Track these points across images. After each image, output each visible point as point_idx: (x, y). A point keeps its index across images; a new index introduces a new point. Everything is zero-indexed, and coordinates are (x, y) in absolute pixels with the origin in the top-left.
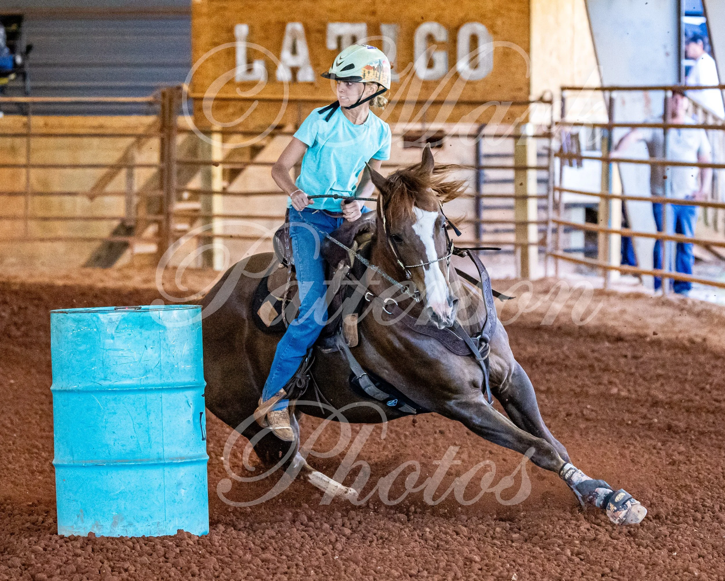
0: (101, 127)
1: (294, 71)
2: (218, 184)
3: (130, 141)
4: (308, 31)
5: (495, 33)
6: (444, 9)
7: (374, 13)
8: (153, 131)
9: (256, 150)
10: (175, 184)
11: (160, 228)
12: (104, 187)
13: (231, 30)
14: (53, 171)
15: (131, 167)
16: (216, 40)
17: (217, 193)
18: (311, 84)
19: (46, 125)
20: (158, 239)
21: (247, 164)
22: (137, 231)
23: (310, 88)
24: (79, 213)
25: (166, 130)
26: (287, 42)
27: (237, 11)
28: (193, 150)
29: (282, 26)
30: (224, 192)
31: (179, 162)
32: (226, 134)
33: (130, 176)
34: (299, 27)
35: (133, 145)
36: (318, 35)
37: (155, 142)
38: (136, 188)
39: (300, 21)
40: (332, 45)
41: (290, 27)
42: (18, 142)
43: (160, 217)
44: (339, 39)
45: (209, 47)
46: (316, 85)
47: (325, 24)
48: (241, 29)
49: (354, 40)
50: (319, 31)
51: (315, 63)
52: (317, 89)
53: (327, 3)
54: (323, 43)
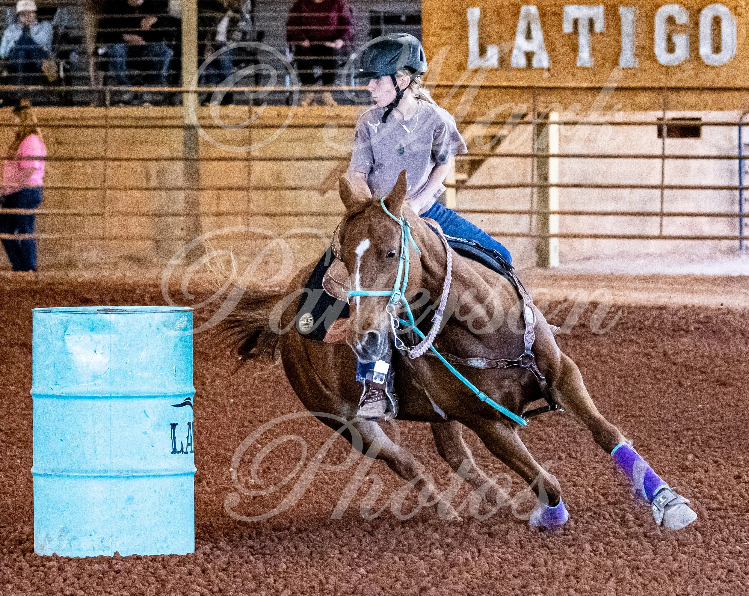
1: (529, 56)
4: (543, 14)
5: (738, 15)
13: (462, 14)
14: (286, 163)
16: (448, 24)
17: (450, 185)
18: (547, 70)
19: (278, 115)
21: (488, 155)
23: (547, 74)
26: (522, 26)
29: (516, 9)
34: (533, 10)
36: (553, 18)
39: (534, 4)
40: (568, 28)
41: (524, 9)
44: (576, 22)
45: (440, 32)
46: (552, 71)
47: (560, 7)
48: (472, 13)
49: (591, 22)
50: (555, 14)
51: (550, 47)
52: (553, 75)
54: (559, 26)
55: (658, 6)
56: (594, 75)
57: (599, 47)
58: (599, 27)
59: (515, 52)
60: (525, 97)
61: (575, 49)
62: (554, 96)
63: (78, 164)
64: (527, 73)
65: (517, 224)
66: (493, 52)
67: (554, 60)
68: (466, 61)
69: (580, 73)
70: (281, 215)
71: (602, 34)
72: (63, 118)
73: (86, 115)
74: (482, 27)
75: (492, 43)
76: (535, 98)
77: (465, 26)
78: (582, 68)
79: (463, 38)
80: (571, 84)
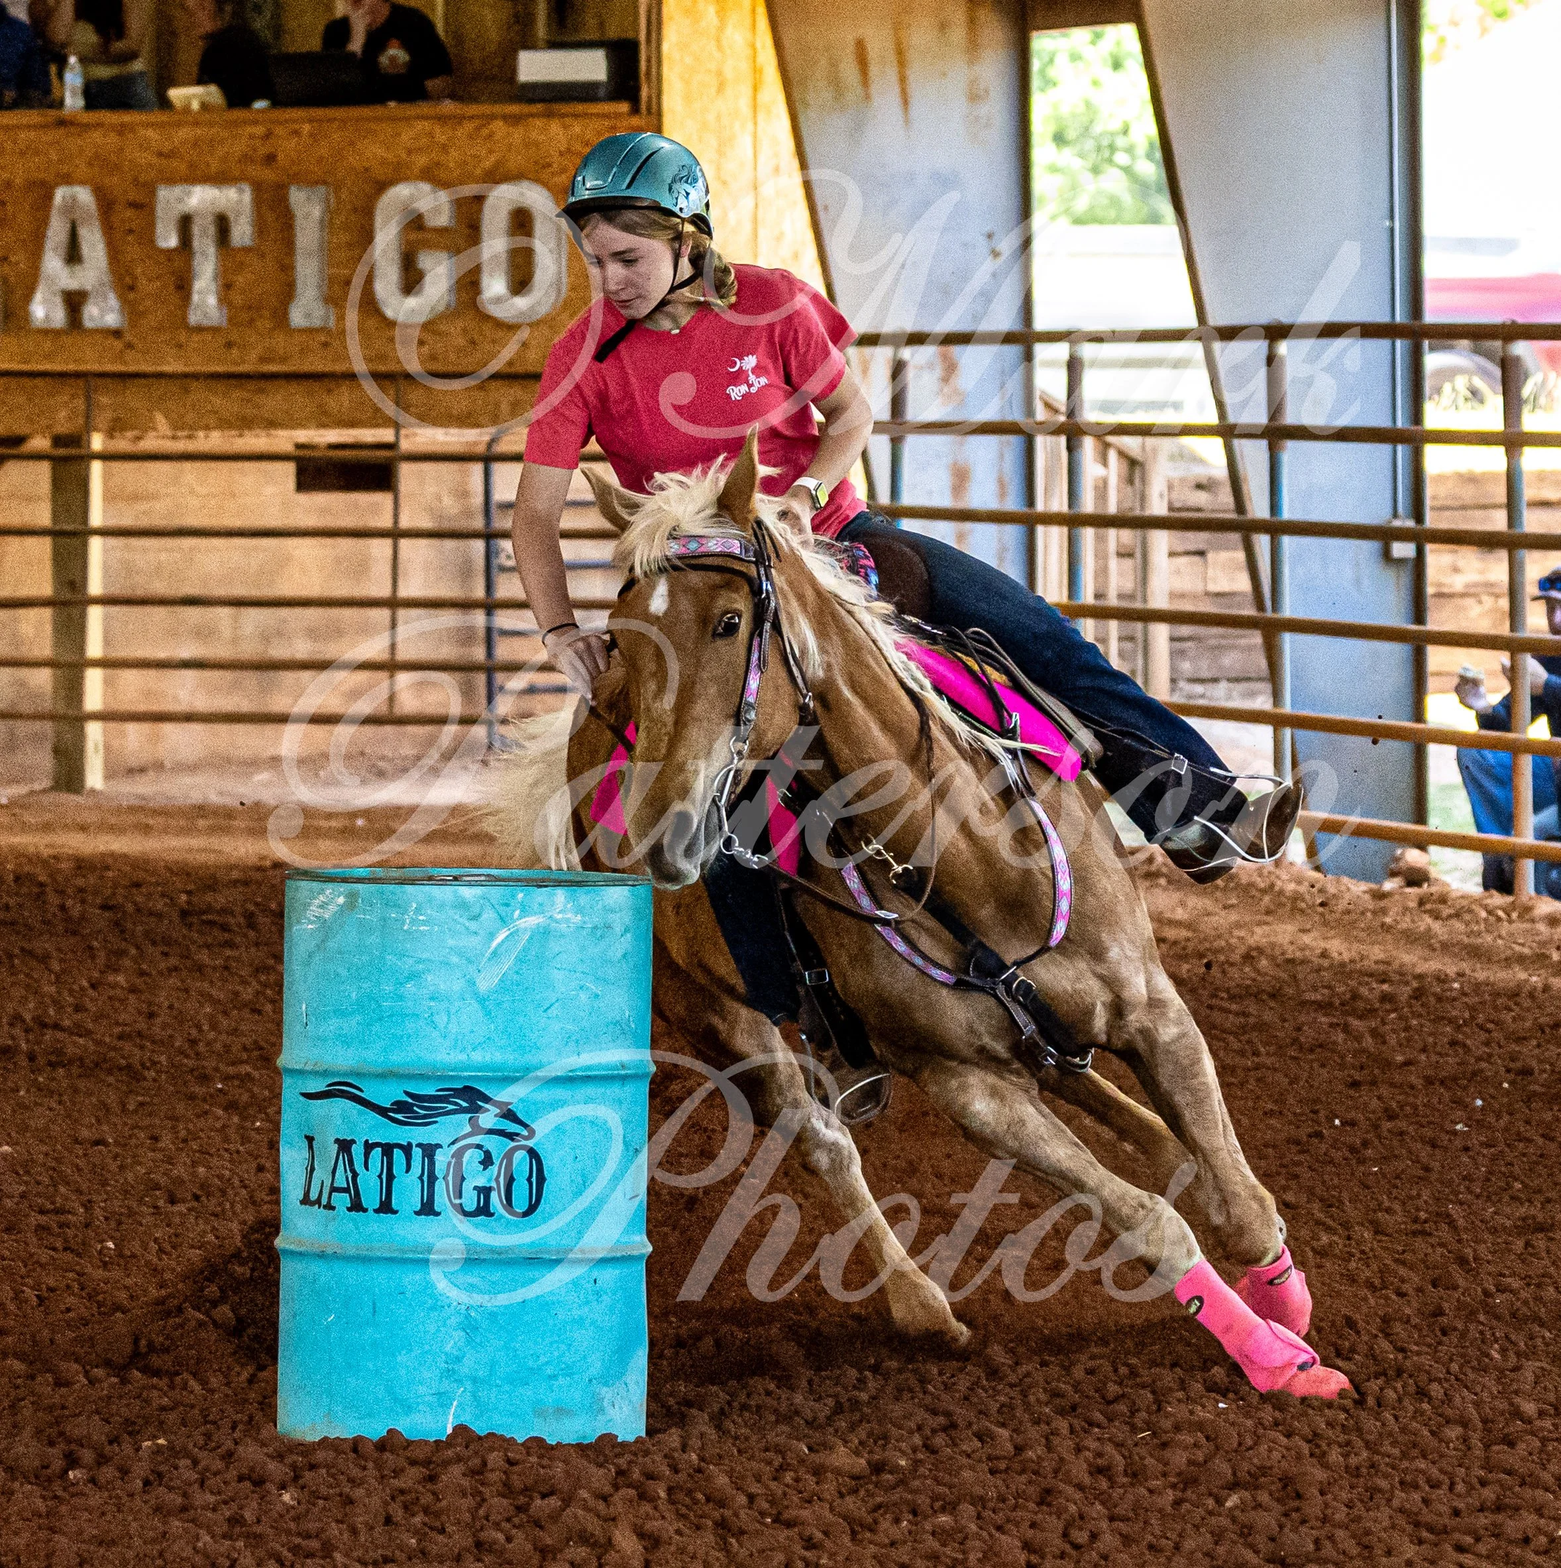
1: (74, 301)
4: (106, 205)
6: (444, 148)
7: (270, 159)
18: (117, 333)
23: (118, 345)
26: (57, 232)
29: (43, 193)
34: (84, 195)
36: (129, 213)
39: (85, 182)
40: (167, 237)
41: (60, 194)
44: (185, 223)
46: (128, 337)
47: (149, 189)
49: (222, 224)
50: (134, 205)
51: (124, 283)
52: (130, 346)
53: (150, 133)
54: (147, 234)
55: (382, 186)
56: (229, 345)
57: (240, 280)
58: (242, 233)
59: (40, 292)
61: (183, 286)
64: (68, 340)
67: (131, 309)
69: (194, 341)
71: (246, 250)
76: (88, 398)
78: (200, 329)
80: (172, 366)
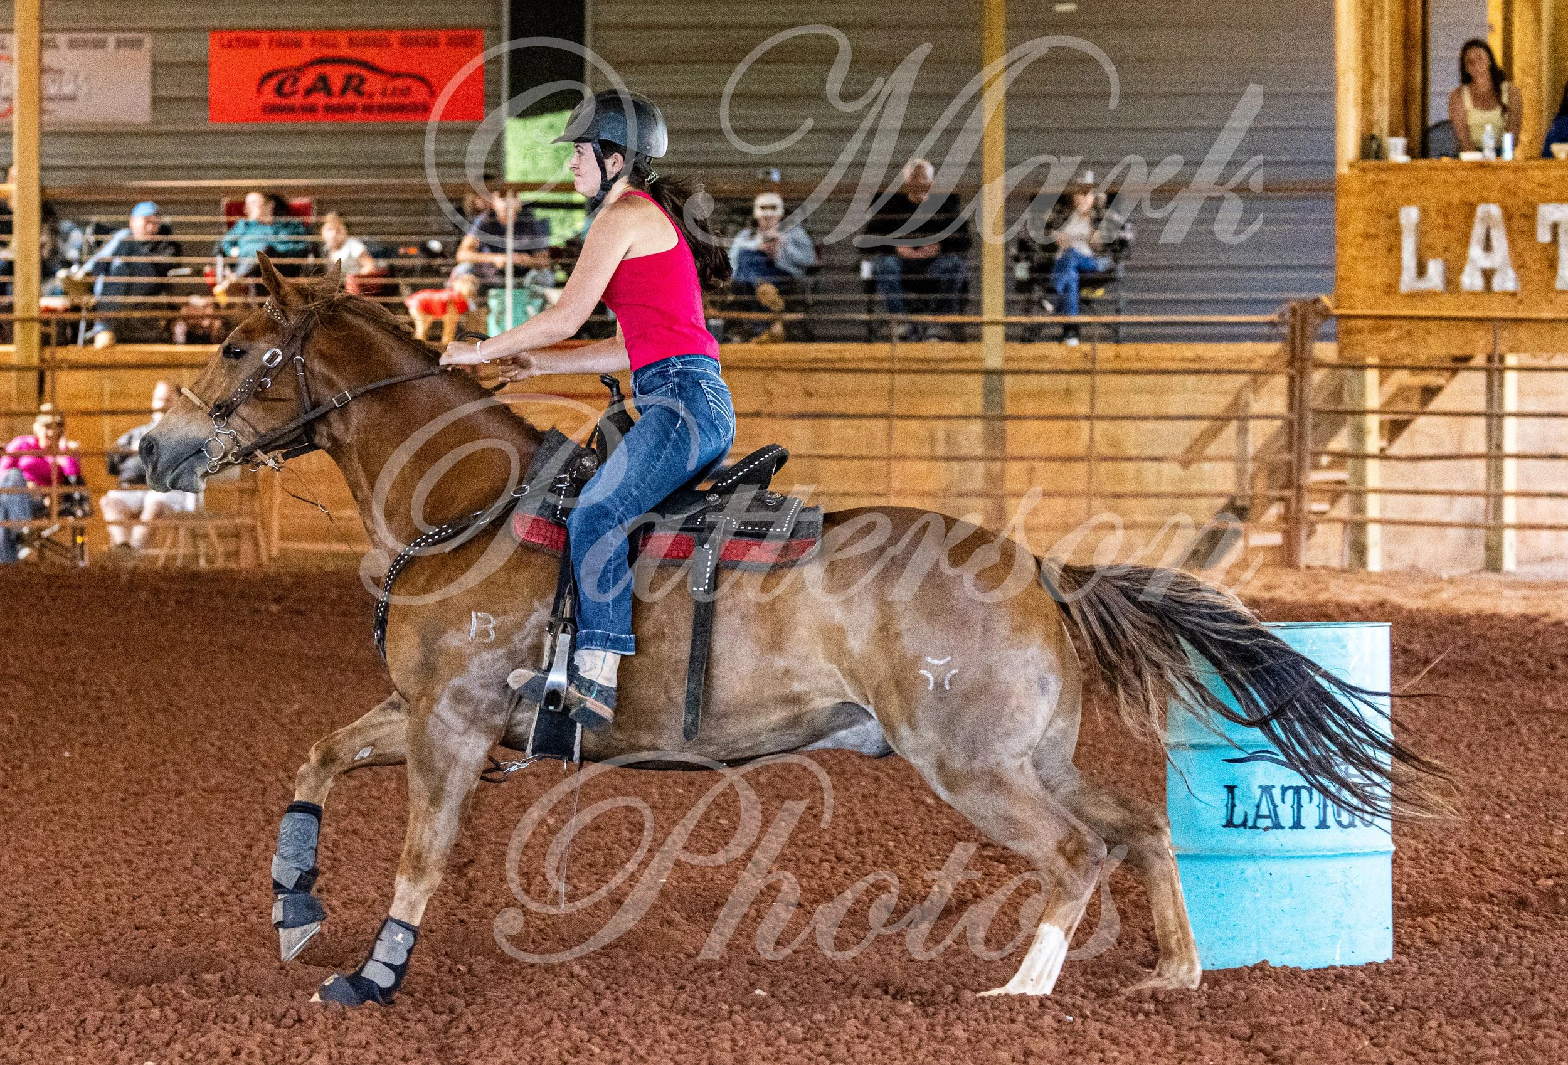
0: (1199, 359)
1: (1488, 275)
2: (1374, 442)
3: (1243, 379)
4: (1508, 216)
8: (1276, 365)
9: (1429, 393)
10: (1310, 445)
11: (1287, 508)
12: (1204, 447)
13: (1393, 215)
14: (1126, 423)
15: (1244, 419)
16: (1372, 230)
17: (1373, 457)
18: (1513, 294)
19: (1117, 357)
20: (1284, 526)
21: (1417, 414)
22: (1253, 514)
23: (1513, 300)
24: (1165, 488)
25: (1297, 364)
26: (1478, 232)
27: (1404, 186)
28: (1337, 394)
29: (1470, 208)
30: (1383, 456)
31: (1317, 412)
32: (1386, 368)
33: (1243, 432)
34: (1495, 210)
35: (1246, 386)
36: (1523, 222)
37: (1280, 382)
38: (1251, 451)
39: (1495, 202)
40: (1544, 236)
41: (1481, 210)
42: (1076, 381)
43: (1286, 493)
44: (1555, 227)
45: (1361, 241)
46: (1520, 297)
47: (1533, 206)
48: (1408, 215)
50: (1525, 216)
51: (1519, 264)
52: (1521, 302)
53: (1536, 173)
54: (1531, 234)
59: (1468, 269)
60: (1481, 333)
61: (1553, 265)
62: (1523, 333)
63: (836, 423)
64: (1484, 298)
65: (1449, 511)
66: (1435, 268)
67: (1523, 280)
68: (1398, 282)
69: (1560, 299)
70: (1118, 496)
72: (815, 360)
73: (847, 355)
74: (1421, 232)
75: (1434, 257)
76: (1495, 335)
77: (1396, 232)
78: (1563, 292)
79: (1394, 249)
80: (1547, 314)
